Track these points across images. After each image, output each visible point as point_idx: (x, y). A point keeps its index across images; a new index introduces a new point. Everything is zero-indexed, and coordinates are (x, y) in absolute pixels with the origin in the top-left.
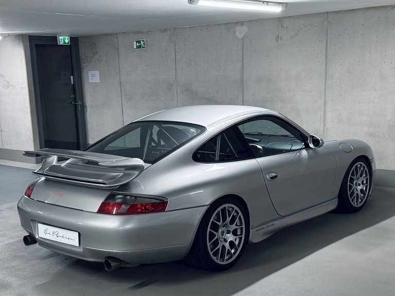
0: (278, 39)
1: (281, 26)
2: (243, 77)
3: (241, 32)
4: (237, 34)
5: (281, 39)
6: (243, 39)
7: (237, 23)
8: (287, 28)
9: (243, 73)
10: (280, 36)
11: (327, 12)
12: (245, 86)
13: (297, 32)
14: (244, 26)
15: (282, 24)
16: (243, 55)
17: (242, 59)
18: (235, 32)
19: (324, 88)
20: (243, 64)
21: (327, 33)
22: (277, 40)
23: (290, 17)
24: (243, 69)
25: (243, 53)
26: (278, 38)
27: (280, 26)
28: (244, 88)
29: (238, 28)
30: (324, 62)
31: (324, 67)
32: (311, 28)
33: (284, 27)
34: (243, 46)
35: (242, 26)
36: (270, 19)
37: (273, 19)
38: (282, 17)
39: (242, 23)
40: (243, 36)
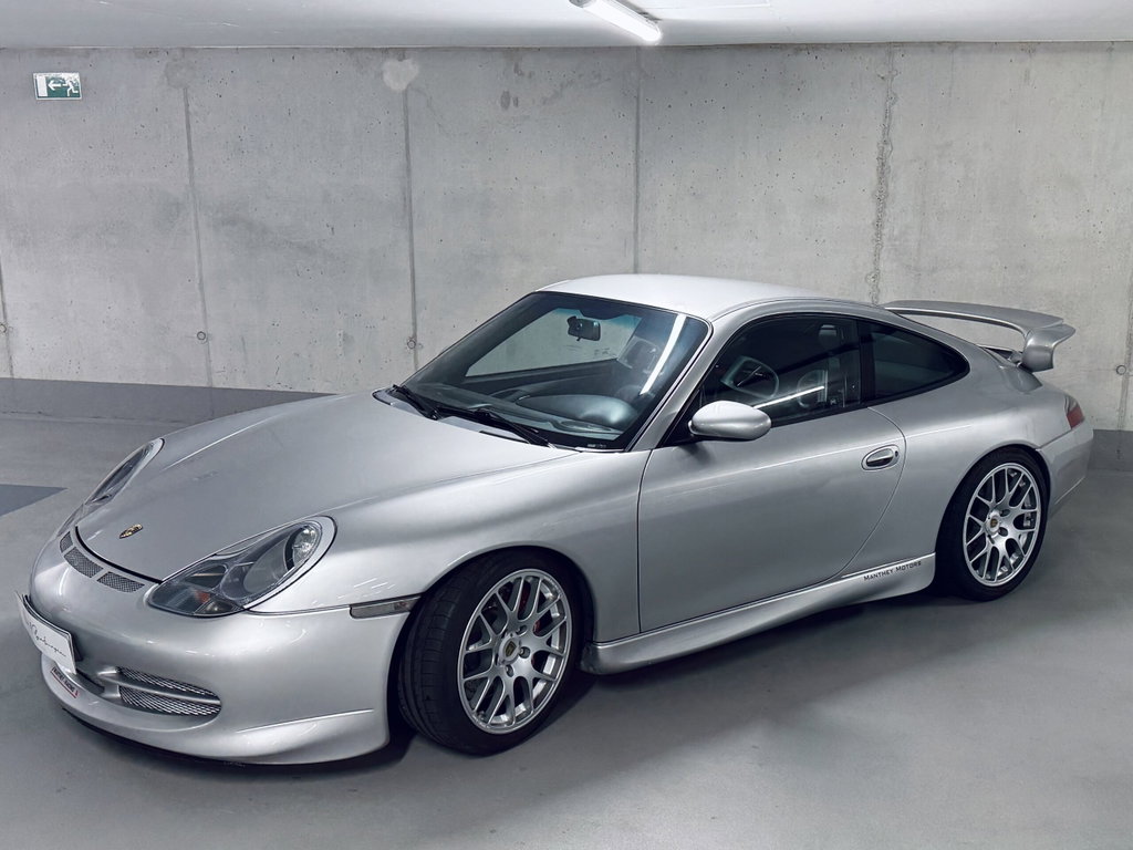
0: (509, 103)
1: (516, 70)
2: (410, 193)
3: (398, 75)
4: (388, 78)
5: (516, 102)
6: (405, 93)
7: (385, 51)
8: (530, 76)
9: (409, 183)
10: (512, 95)
11: (639, 48)
12: (415, 216)
13: (558, 89)
14: (407, 61)
15: (517, 66)
16: (407, 138)
17: (404, 145)
18: (380, 75)
19: (632, 228)
20: (408, 159)
21: (637, 98)
22: (505, 105)
23: (539, 49)
24: (409, 170)
25: (406, 133)
26: (506, 100)
27: (513, 67)
28: (415, 221)
29: (391, 65)
30: (633, 167)
31: (633, 180)
32: (596, 81)
33: (522, 74)
34: (406, 111)
35: (400, 60)
36: (484, 49)
37: (493, 49)
38: (517, 49)
39: (401, 53)
40: (403, 86)
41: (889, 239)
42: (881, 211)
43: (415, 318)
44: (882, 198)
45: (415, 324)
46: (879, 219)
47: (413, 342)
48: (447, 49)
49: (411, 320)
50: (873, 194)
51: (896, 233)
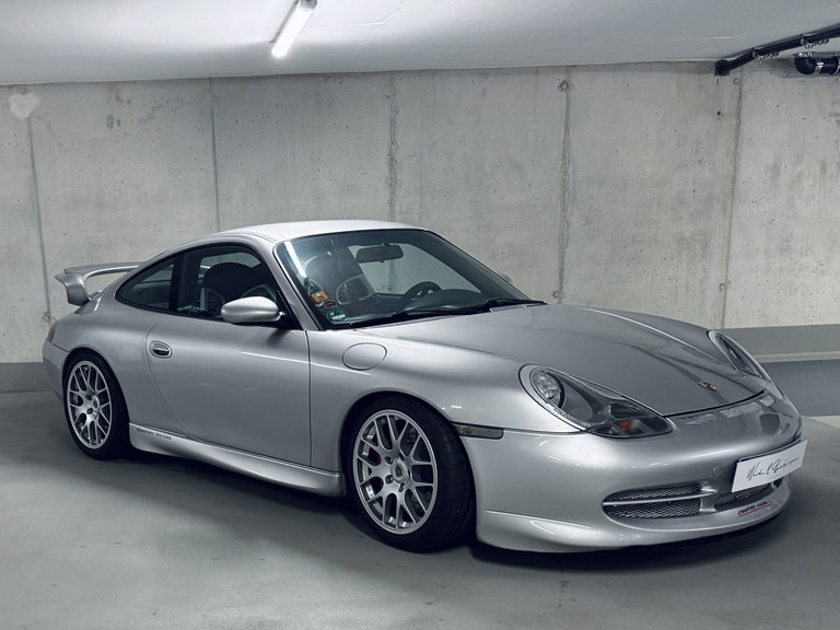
0: (112, 124)
1: (117, 100)
2: (37, 198)
3: (22, 106)
4: (14, 108)
5: (119, 123)
6: (29, 120)
7: (11, 86)
8: (129, 102)
9: (36, 190)
10: (115, 117)
11: (210, 79)
12: (42, 216)
13: (151, 111)
14: (30, 95)
15: (118, 95)
16: (33, 154)
17: (30, 160)
18: (8, 105)
19: (215, 216)
20: (34, 172)
21: (212, 116)
22: (110, 125)
23: (134, 82)
24: (35, 181)
25: (32, 149)
26: (110, 122)
27: (114, 98)
28: (43, 220)
29: (15, 98)
30: (212, 169)
31: (213, 178)
32: (180, 105)
33: (122, 101)
34: (30, 135)
35: (23, 94)
36: (90, 83)
37: (97, 83)
38: (117, 82)
39: (23, 89)
40: (27, 115)
41: (399, 213)
42: (393, 193)
43: (48, 298)
44: (393, 183)
45: (48, 302)
46: (392, 199)
47: (48, 315)
48: (59, 85)
49: (45, 300)
50: (387, 181)
51: (404, 208)
